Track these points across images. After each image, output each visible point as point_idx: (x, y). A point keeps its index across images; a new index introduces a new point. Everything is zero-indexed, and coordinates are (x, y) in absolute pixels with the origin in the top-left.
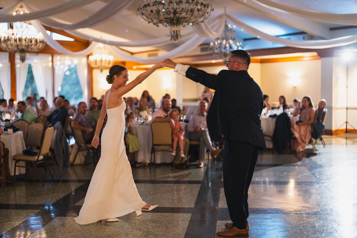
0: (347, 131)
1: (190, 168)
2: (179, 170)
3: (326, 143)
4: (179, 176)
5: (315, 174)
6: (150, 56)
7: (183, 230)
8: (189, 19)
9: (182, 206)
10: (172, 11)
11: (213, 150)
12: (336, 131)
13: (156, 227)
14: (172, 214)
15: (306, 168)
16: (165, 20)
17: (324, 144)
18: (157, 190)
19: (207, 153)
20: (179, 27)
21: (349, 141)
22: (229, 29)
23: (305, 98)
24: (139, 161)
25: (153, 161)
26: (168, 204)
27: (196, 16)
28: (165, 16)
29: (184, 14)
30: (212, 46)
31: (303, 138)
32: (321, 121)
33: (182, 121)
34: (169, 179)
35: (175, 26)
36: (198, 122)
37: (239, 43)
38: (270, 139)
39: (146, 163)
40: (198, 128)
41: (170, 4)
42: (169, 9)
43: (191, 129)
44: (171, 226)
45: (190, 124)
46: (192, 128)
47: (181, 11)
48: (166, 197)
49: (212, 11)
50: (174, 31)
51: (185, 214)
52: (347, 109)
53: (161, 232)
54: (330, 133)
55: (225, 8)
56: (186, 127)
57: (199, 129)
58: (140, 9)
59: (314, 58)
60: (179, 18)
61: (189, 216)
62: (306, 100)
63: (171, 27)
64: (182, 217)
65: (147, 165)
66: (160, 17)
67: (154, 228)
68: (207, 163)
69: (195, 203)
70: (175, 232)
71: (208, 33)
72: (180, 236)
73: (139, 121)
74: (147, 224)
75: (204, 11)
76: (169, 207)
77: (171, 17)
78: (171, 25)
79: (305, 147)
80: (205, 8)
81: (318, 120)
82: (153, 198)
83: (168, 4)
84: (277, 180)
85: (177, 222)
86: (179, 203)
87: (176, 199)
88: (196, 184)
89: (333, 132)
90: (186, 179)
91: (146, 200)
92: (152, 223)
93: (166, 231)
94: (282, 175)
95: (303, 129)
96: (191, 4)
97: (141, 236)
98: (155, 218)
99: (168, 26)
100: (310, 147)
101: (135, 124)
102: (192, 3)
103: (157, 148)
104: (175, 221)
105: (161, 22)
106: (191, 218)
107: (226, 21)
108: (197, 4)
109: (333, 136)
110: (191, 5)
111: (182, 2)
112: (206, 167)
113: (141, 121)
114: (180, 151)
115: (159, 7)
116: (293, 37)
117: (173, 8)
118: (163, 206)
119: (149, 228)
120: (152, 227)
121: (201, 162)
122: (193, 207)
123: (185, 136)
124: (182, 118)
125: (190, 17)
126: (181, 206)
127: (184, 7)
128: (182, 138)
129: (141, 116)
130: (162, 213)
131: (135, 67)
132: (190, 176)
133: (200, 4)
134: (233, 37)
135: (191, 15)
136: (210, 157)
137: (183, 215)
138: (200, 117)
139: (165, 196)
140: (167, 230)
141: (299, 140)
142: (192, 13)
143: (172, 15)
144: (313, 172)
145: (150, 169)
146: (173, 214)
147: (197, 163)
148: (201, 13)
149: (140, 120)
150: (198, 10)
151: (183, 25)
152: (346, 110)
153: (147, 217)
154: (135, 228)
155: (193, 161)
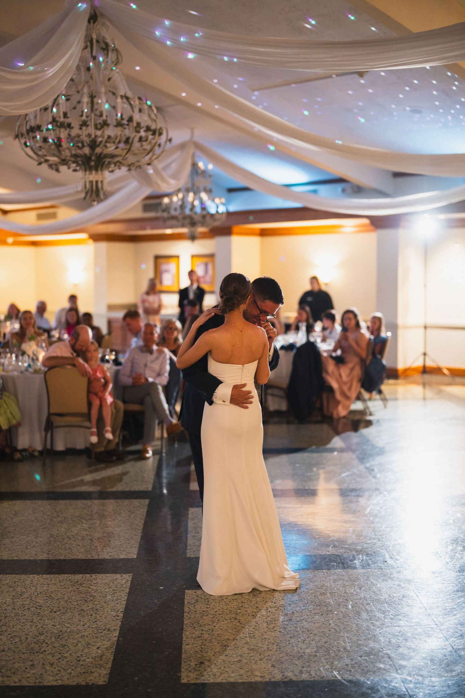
0: (425, 370)
1: (126, 459)
2: (102, 465)
3: (388, 396)
4: (103, 480)
5: (373, 470)
6: (40, 217)
7: (116, 617)
8: (123, 159)
9: (110, 554)
10: (86, 140)
11: (171, 422)
12: (406, 371)
13: (58, 613)
14: (92, 576)
15: (354, 456)
16: (73, 159)
17: (384, 400)
18: (58, 516)
19: (160, 425)
20: (102, 174)
21: (429, 393)
22: (200, 172)
23: (348, 312)
24: (20, 446)
25: (49, 446)
26: (82, 550)
27: (136, 152)
28: (73, 152)
29: (111, 149)
30: (166, 204)
31: (345, 388)
32: (379, 356)
33: (108, 361)
34: (84, 489)
35: (94, 172)
36: (142, 365)
37: (220, 198)
38: (281, 393)
39: (34, 450)
40: (140, 379)
41: (84, 128)
42: (81, 137)
43: (127, 380)
44: (90, 607)
45: (125, 370)
46: (129, 377)
47: (106, 142)
48: (78, 533)
49: (168, 143)
50: (91, 182)
51: (118, 576)
52: (425, 327)
53: (69, 625)
54: (394, 374)
55: (192, 130)
56: (117, 374)
57: (143, 380)
58: (20, 136)
59: (363, 229)
60: (102, 155)
61: (128, 581)
62: (351, 316)
63: (85, 175)
64: (112, 584)
65: (36, 454)
66: (63, 153)
67: (54, 615)
68: (160, 447)
69: (138, 546)
70: (100, 624)
71: (159, 182)
72: (109, 632)
73: (20, 364)
74: (39, 604)
75: (154, 142)
76: (84, 558)
77: (85, 155)
78: (86, 170)
79: (349, 406)
80: (155, 137)
81: (374, 354)
82: (52, 536)
83: (79, 127)
84: (300, 487)
85: (102, 598)
86: (104, 546)
87: (99, 538)
88: (138, 500)
89: (400, 372)
90: (119, 487)
91: (37, 543)
92: (49, 602)
93: (80, 621)
94: (309, 474)
95: (344, 372)
96: (125, 126)
97: (27, 638)
98: (56, 589)
99: (79, 171)
100: (358, 406)
101: (13, 370)
102: (128, 125)
103: (57, 421)
104: (99, 594)
105: (64, 162)
106: (131, 584)
107: (193, 156)
108: (138, 129)
109: (399, 381)
110: (125, 128)
111: (108, 125)
112: (157, 457)
113: (24, 364)
114: (104, 427)
115: (60, 132)
116: (322, 189)
117: (89, 135)
118: (73, 557)
119: (44, 615)
120: (51, 612)
121: (148, 447)
122: (135, 557)
123: (114, 394)
124: (107, 357)
125: (124, 154)
126: (110, 556)
127: (112, 135)
128: (109, 399)
129: (24, 353)
130: (70, 575)
131: (10, 240)
132: (126, 479)
133: (144, 129)
134: (209, 186)
135: (125, 151)
136: (165, 435)
137: (115, 578)
138: (144, 354)
139: (76, 532)
140: (82, 620)
141: (338, 396)
142: (128, 147)
143: (87, 150)
144: (368, 465)
145: (44, 465)
146: (94, 576)
147: (138, 447)
148: (147, 146)
149: (21, 362)
150: (141, 139)
151: (110, 169)
152: (422, 330)
153: (38, 586)
154: (13, 615)
155: (132, 444)
